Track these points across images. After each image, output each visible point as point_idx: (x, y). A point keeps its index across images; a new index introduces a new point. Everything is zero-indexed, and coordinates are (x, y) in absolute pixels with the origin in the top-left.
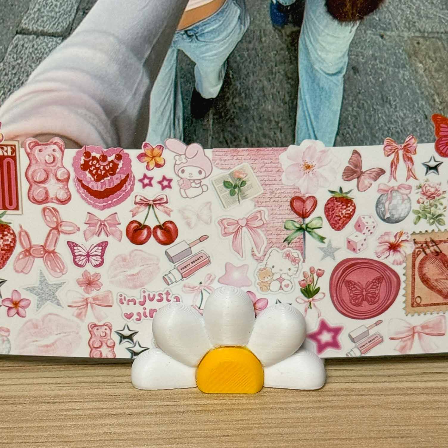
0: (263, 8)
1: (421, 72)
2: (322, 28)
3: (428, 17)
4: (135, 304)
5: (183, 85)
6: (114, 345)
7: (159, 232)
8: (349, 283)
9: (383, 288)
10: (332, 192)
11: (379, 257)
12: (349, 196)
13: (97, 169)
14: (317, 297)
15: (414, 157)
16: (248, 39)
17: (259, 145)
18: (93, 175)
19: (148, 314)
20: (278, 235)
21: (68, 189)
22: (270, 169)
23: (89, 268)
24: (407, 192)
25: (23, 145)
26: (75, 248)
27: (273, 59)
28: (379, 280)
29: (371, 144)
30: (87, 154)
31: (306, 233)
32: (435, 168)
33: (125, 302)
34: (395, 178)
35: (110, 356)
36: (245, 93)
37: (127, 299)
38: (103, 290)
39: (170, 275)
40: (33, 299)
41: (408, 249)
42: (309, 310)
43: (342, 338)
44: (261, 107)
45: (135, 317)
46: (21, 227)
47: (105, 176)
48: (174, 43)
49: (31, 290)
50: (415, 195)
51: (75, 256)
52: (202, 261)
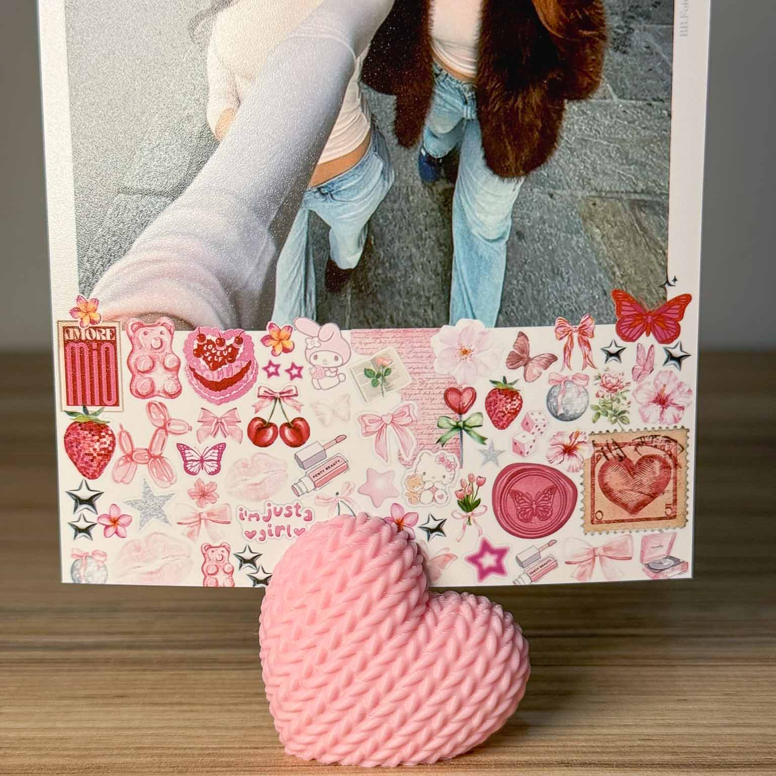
0: (410, 160)
1: (598, 239)
2: (479, 183)
3: (605, 174)
4: (258, 520)
5: (316, 253)
6: (233, 571)
7: (287, 432)
8: (515, 494)
9: (557, 498)
10: (494, 382)
11: (551, 462)
12: (515, 387)
13: (213, 355)
14: (477, 510)
15: (590, 340)
16: (393, 198)
17: (407, 325)
18: (208, 363)
19: (273, 532)
20: (429, 434)
21: (178, 379)
22: (420, 355)
23: (203, 476)
24: (583, 383)
25: (124, 327)
26: (186, 451)
27: (423, 222)
28: (552, 490)
29: (540, 325)
30: (202, 337)
31: (464, 433)
32: (617, 355)
33: (246, 518)
34: (569, 366)
35: (228, 584)
36: (390, 264)
37: (248, 514)
38: (220, 503)
39: (300, 484)
40: (136, 514)
41: (586, 452)
42: (468, 526)
43: (509, 562)
44: (409, 280)
45: (258, 535)
46: (121, 426)
47: (223, 363)
48: (305, 203)
49: (133, 503)
50: (594, 388)
51: (186, 462)
52: (340, 467)
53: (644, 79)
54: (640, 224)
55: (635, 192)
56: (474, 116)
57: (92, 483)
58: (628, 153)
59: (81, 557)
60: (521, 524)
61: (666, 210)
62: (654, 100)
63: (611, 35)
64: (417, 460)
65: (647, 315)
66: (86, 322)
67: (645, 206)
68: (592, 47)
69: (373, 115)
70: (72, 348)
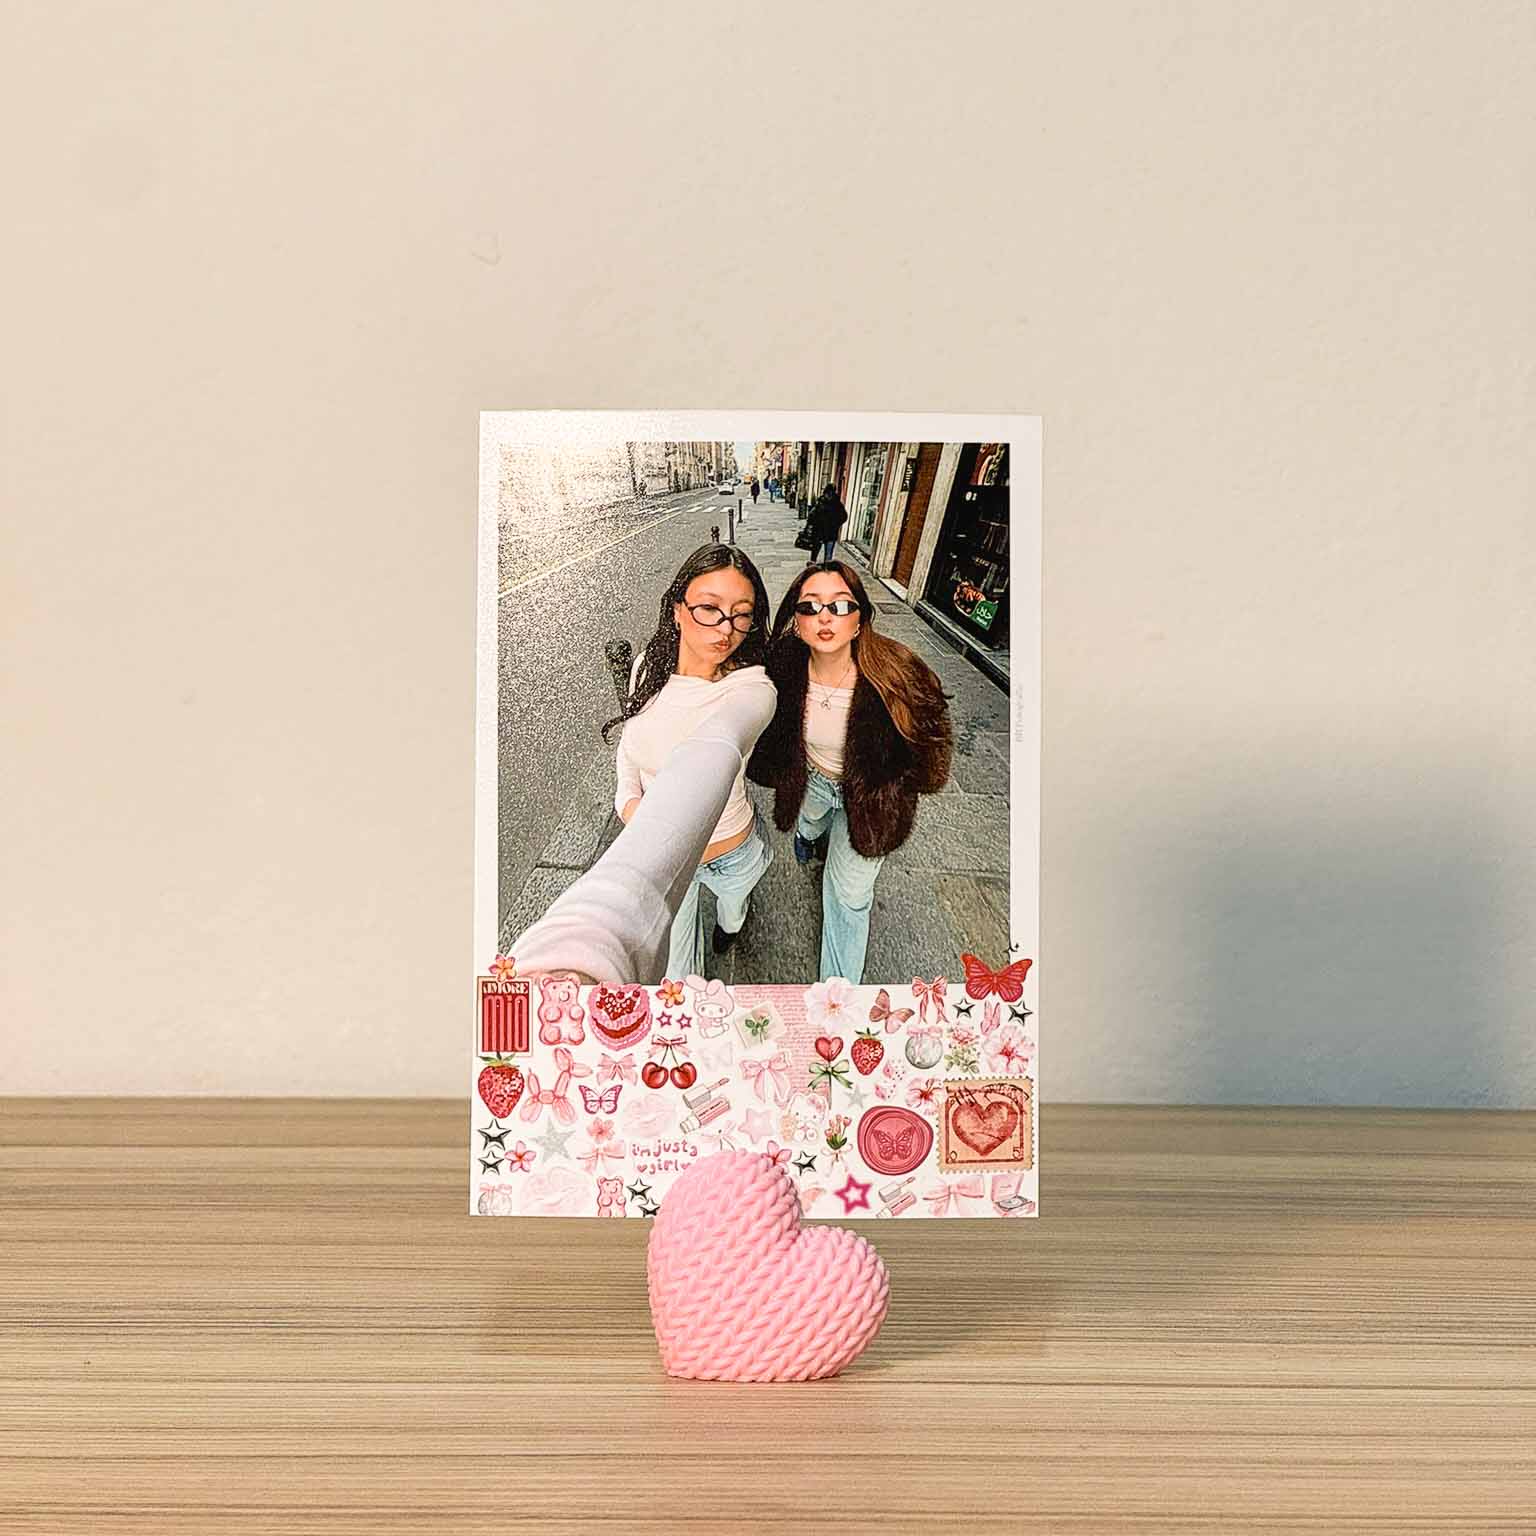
0: (788, 841)
2: (846, 862)
3: (954, 855)
4: (649, 1154)
6: (625, 1203)
7: (677, 1074)
8: (877, 1134)
9: (915, 1139)
10: (859, 1033)
11: (909, 1105)
12: (877, 1038)
13: (614, 1007)
14: (843, 1148)
15: (944, 998)
16: (772, 873)
17: (783, 982)
18: (609, 1014)
19: (662, 1166)
20: (803, 1078)
21: (581, 1028)
22: (794, 1008)
23: (601, 1115)
24: (938, 1035)
25: (536, 982)
26: (587, 1092)
27: (797, 893)
28: (910, 1131)
29: (899, 983)
30: (604, 991)
31: (832, 1077)
32: (967, 1011)
33: (639, 1153)
34: (925, 1020)
35: (620, 1215)
36: (769, 929)
37: (641, 1149)
38: (616, 1138)
39: (687, 1123)
40: (540, 1150)
41: (940, 1097)
42: (835, 1163)
43: (872, 1197)
44: (785, 943)
45: (649, 1169)
46: (530, 1071)
47: (622, 1014)
48: (697, 877)
49: (537, 1140)
50: (947, 1040)
51: (586, 1102)
52: (721, 1107)
53: (986, 777)
54: (985, 898)
55: (980, 871)
56: (841, 806)
57: (501, 1122)
58: (973, 837)
59: (488, 1191)
60: (884, 1161)
61: (1008, 886)
62: (995, 794)
63: (956, 741)
64: (791, 1102)
65: (993, 976)
66: (503, 977)
67: (990, 883)
68: (941, 751)
69: (755, 804)
70: (490, 1001)
